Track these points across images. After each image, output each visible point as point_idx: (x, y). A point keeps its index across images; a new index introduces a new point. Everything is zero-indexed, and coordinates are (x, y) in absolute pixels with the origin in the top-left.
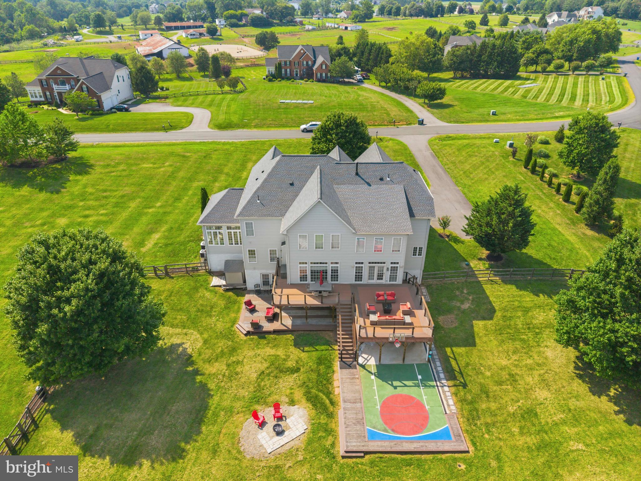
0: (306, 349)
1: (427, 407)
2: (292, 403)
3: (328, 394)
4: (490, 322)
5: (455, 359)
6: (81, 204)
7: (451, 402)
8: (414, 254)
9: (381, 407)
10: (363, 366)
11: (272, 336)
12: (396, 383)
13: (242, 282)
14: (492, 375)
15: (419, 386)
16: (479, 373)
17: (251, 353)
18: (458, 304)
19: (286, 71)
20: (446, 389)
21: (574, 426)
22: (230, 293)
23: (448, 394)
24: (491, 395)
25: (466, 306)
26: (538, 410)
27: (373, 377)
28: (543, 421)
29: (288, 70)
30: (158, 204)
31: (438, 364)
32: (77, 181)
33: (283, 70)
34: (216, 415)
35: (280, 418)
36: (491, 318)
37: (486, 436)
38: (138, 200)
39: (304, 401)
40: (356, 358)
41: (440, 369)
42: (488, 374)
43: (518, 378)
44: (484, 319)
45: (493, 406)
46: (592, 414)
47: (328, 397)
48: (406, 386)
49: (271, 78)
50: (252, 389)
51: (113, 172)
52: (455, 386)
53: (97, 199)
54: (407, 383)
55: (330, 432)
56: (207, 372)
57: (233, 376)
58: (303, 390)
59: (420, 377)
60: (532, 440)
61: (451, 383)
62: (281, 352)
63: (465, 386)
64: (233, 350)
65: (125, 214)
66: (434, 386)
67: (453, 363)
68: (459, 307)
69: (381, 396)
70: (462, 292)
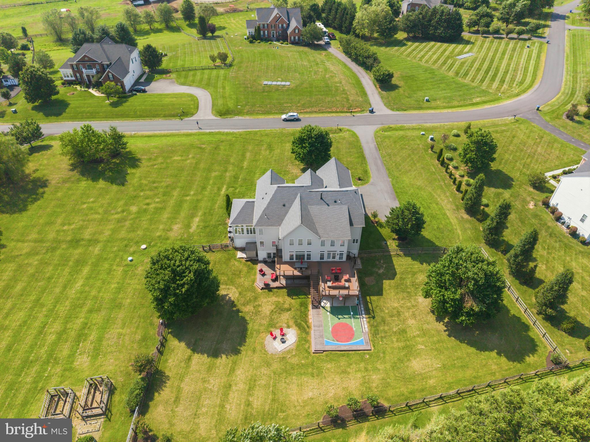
0: (294, 297)
1: (354, 329)
2: (288, 327)
3: (306, 322)
4: (392, 281)
5: (371, 303)
6: (142, 194)
7: (366, 326)
8: (354, 242)
9: (332, 329)
10: (323, 307)
11: (275, 290)
12: (340, 317)
13: (255, 256)
14: (388, 313)
15: (351, 318)
16: (382, 311)
17: (265, 300)
18: (377, 270)
19: (264, 33)
20: (365, 319)
21: (423, 337)
22: (249, 263)
23: (365, 322)
24: (386, 322)
25: (381, 271)
26: (407, 330)
27: (328, 313)
28: (409, 336)
29: (266, 32)
30: (192, 193)
31: (362, 306)
32: (134, 174)
33: (262, 32)
34: (252, 334)
35: (283, 335)
36: (393, 279)
37: (381, 343)
38: (178, 189)
39: (294, 326)
40: (320, 303)
41: (362, 309)
42: (387, 311)
43: (401, 313)
44: (390, 279)
45: (386, 328)
46: (433, 332)
47: (306, 324)
48: (344, 318)
49: (252, 39)
50: (268, 320)
51: (155, 165)
52: (369, 318)
53: (151, 190)
54: (345, 316)
55: (307, 341)
56: (244, 311)
57: (257, 313)
58: (293, 321)
59: (352, 313)
60: (401, 344)
61: (367, 316)
62: (281, 300)
63: (374, 317)
64: (256, 298)
65: (172, 202)
66: (358, 318)
67: (370, 305)
68: (377, 272)
69: (332, 324)
70: (380, 262)
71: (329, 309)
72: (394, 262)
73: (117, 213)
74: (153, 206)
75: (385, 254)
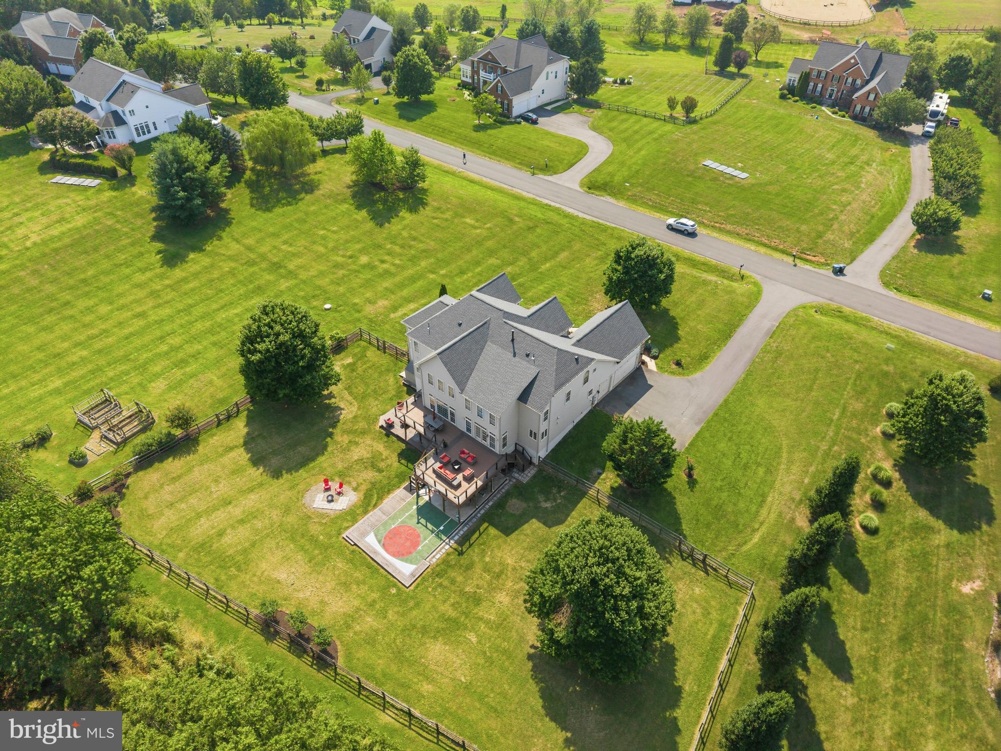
0: (403, 461)
1: (420, 548)
2: (355, 489)
3: (380, 498)
4: (545, 529)
5: (480, 534)
7: (438, 556)
8: (531, 435)
9: (395, 528)
11: (392, 438)
12: (423, 521)
14: (487, 563)
15: (433, 532)
16: (483, 553)
17: (369, 442)
18: (542, 499)
19: (815, 86)
20: (447, 547)
21: (491, 628)
23: (444, 551)
24: (470, 572)
26: (484, 603)
27: (415, 507)
28: (475, 611)
29: (820, 85)
31: (466, 529)
33: (812, 84)
34: (313, 468)
35: (339, 493)
36: (550, 527)
37: (430, 589)
39: (363, 493)
40: (419, 489)
41: (462, 532)
42: (487, 559)
43: (504, 576)
45: (460, 579)
47: (377, 500)
48: (426, 527)
50: (345, 465)
52: (455, 549)
54: (429, 525)
55: (355, 521)
56: (336, 438)
57: (346, 450)
58: (369, 486)
59: (442, 528)
60: (452, 613)
61: (455, 546)
62: (385, 453)
63: (461, 553)
64: (364, 433)
66: (441, 539)
67: (477, 535)
68: (540, 502)
69: (402, 522)
70: (559, 492)
71: (421, 503)
72: (580, 505)
73: (343, 256)
74: (385, 266)
75: (580, 486)
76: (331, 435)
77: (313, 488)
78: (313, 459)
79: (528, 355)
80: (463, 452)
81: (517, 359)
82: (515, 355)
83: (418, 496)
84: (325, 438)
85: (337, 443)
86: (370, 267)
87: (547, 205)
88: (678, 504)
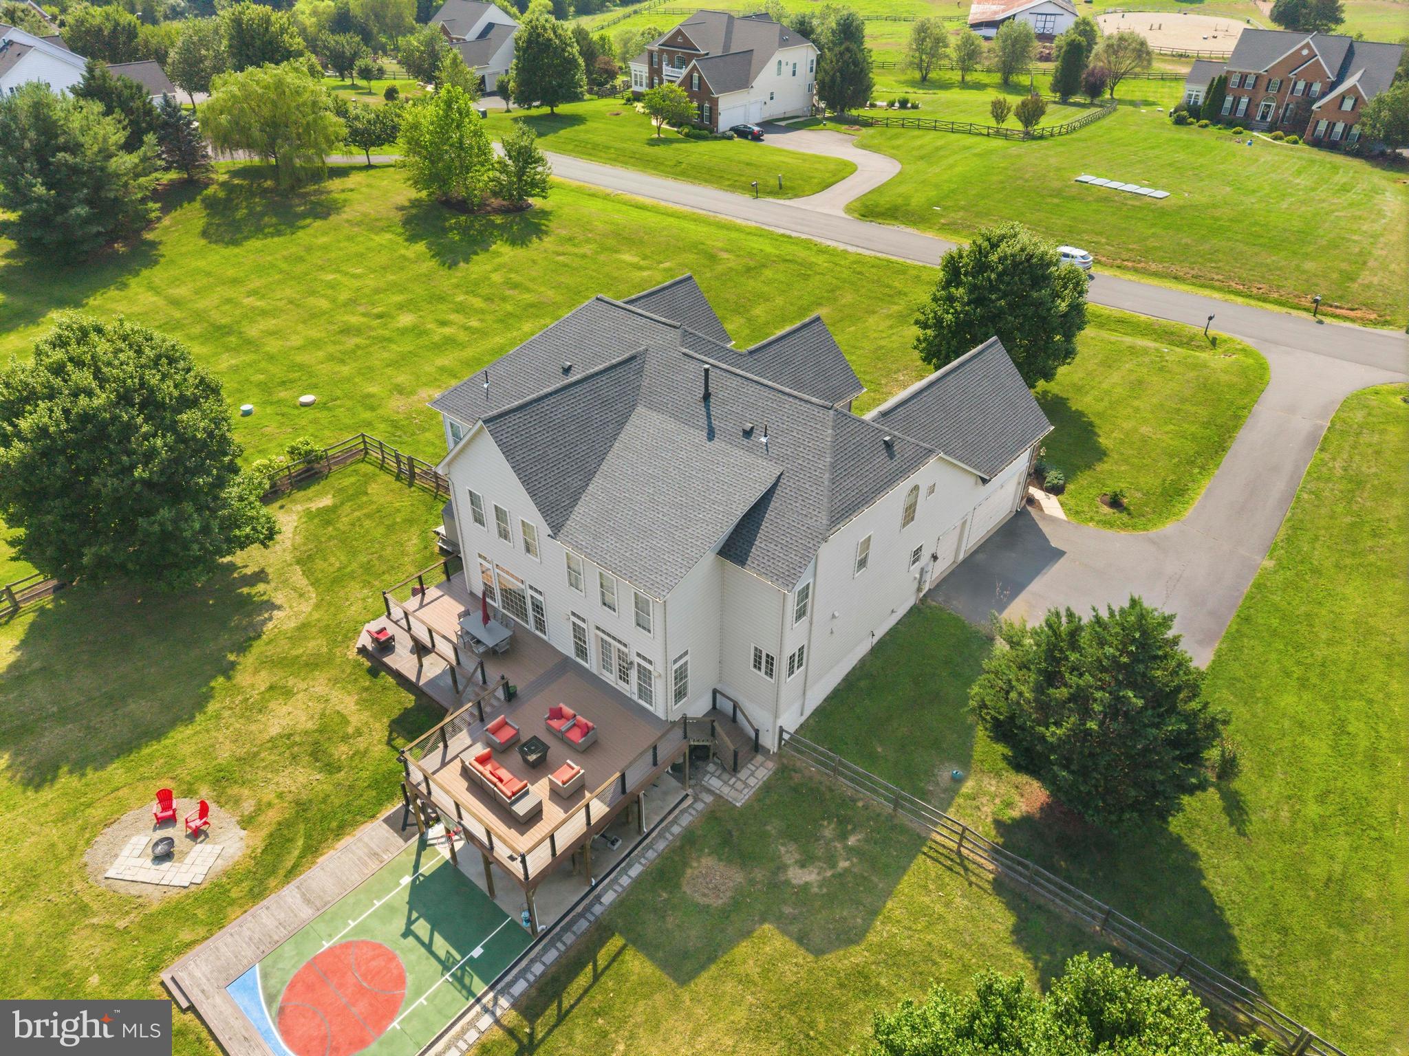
0: (398, 740)
1: (394, 1025)
2: (246, 823)
3: (312, 850)
4: (802, 957)
5: (598, 976)
6: (460, 298)
8: (757, 666)
9: (331, 949)
10: (423, 846)
12: (422, 928)
15: (446, 968)
17: (322, 689)
19: (1237, 101)
20: (486, 1022)
23: (472, 1036)
25: (804, 876)
27: (407, 880)
29: (1245, 100)
31: (552, 955)
32: (497, 255)
33: (1229, 99)
36: (818, 952)
39: (265, 832)
41: (538, 969)
44: (802, 939)
47: (301, 857)
48: (428, 947)
49: (1187, 115)
50: (241, 752)
51: (564, 254)
52: (510, 1031)
54: (439, 942)
55: (217, 923)
56: (237, 679)
57: (254, 709)
58: (289, 813)
59: (477, 952)
61: (512, 1018)
62: (358, 719)
63: (528, 1047)
66: (471, 994)
67: (582, 980)
68: (783, 868)
69: (361, 928)
70: (843, 836)
71: (428, 866)
72: (906, 884)
75: (904, 818)
76: (228, 670)
77: (128, 817)
78: (157, 734)
79: (748, 434)
80: (557, 714)
81: (717, 444)
82: (711, 435)
83: (423, 844)
84: (213, 677)
85: (239, 690)
86: (417, 331)
87: (783, 235)
88: (1210, 874)
